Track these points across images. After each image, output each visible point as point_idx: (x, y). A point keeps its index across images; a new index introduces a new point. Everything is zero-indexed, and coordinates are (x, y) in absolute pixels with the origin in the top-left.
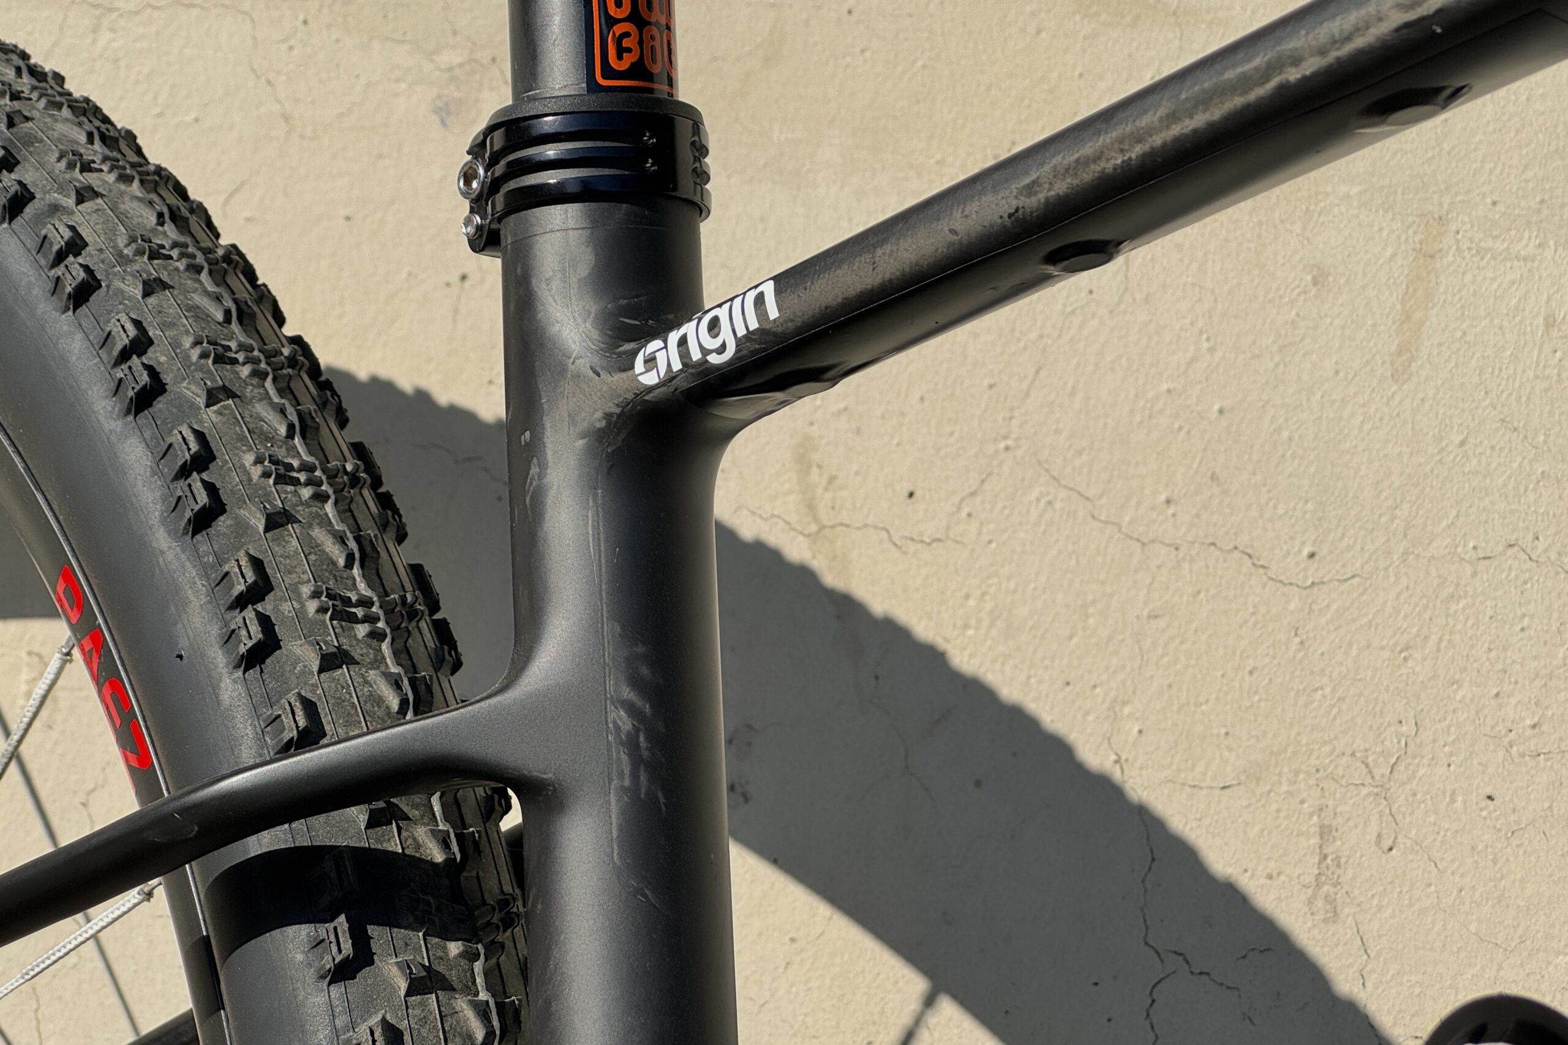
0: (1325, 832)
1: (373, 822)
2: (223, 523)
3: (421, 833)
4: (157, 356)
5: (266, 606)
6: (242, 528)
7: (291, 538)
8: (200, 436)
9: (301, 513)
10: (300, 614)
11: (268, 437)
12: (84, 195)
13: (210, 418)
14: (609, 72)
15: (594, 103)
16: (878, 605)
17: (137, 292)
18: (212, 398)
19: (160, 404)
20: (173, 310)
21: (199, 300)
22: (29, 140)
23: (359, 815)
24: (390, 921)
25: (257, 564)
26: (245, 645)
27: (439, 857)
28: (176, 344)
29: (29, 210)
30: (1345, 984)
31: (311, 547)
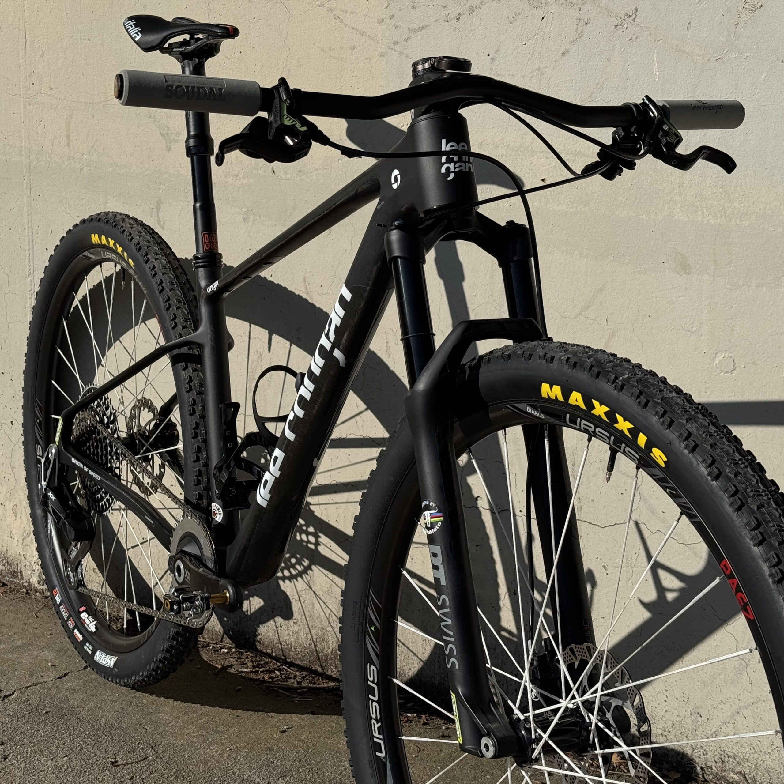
0: (387, 342)
1: (189, 349)
2: (171, 309)
3: (195, 351)
4: (163, 285)
5: (176, 321)
6: (173, 309)
7: (180, 310)
8: (168, 296)
9: (182, 307)
10: (180, 321)
11: (178, 296)
12: (156, 259)
13: (170, 294)
14: (206, 250)
15: (204, 254)
16: (318, 306)
17: (162, 275)
18: (170, 291)
19: (164, 292)
20: (166, 277)
21: (171, 275)
22: (150, 250)
23: (186, 348)
24: (191, 362)
25: (175, 315)
26: (173, 326)
27: (198, 354)
28: (166, 283)
29: (149, 262)
30: (392, 368)
31: (182, 311)
